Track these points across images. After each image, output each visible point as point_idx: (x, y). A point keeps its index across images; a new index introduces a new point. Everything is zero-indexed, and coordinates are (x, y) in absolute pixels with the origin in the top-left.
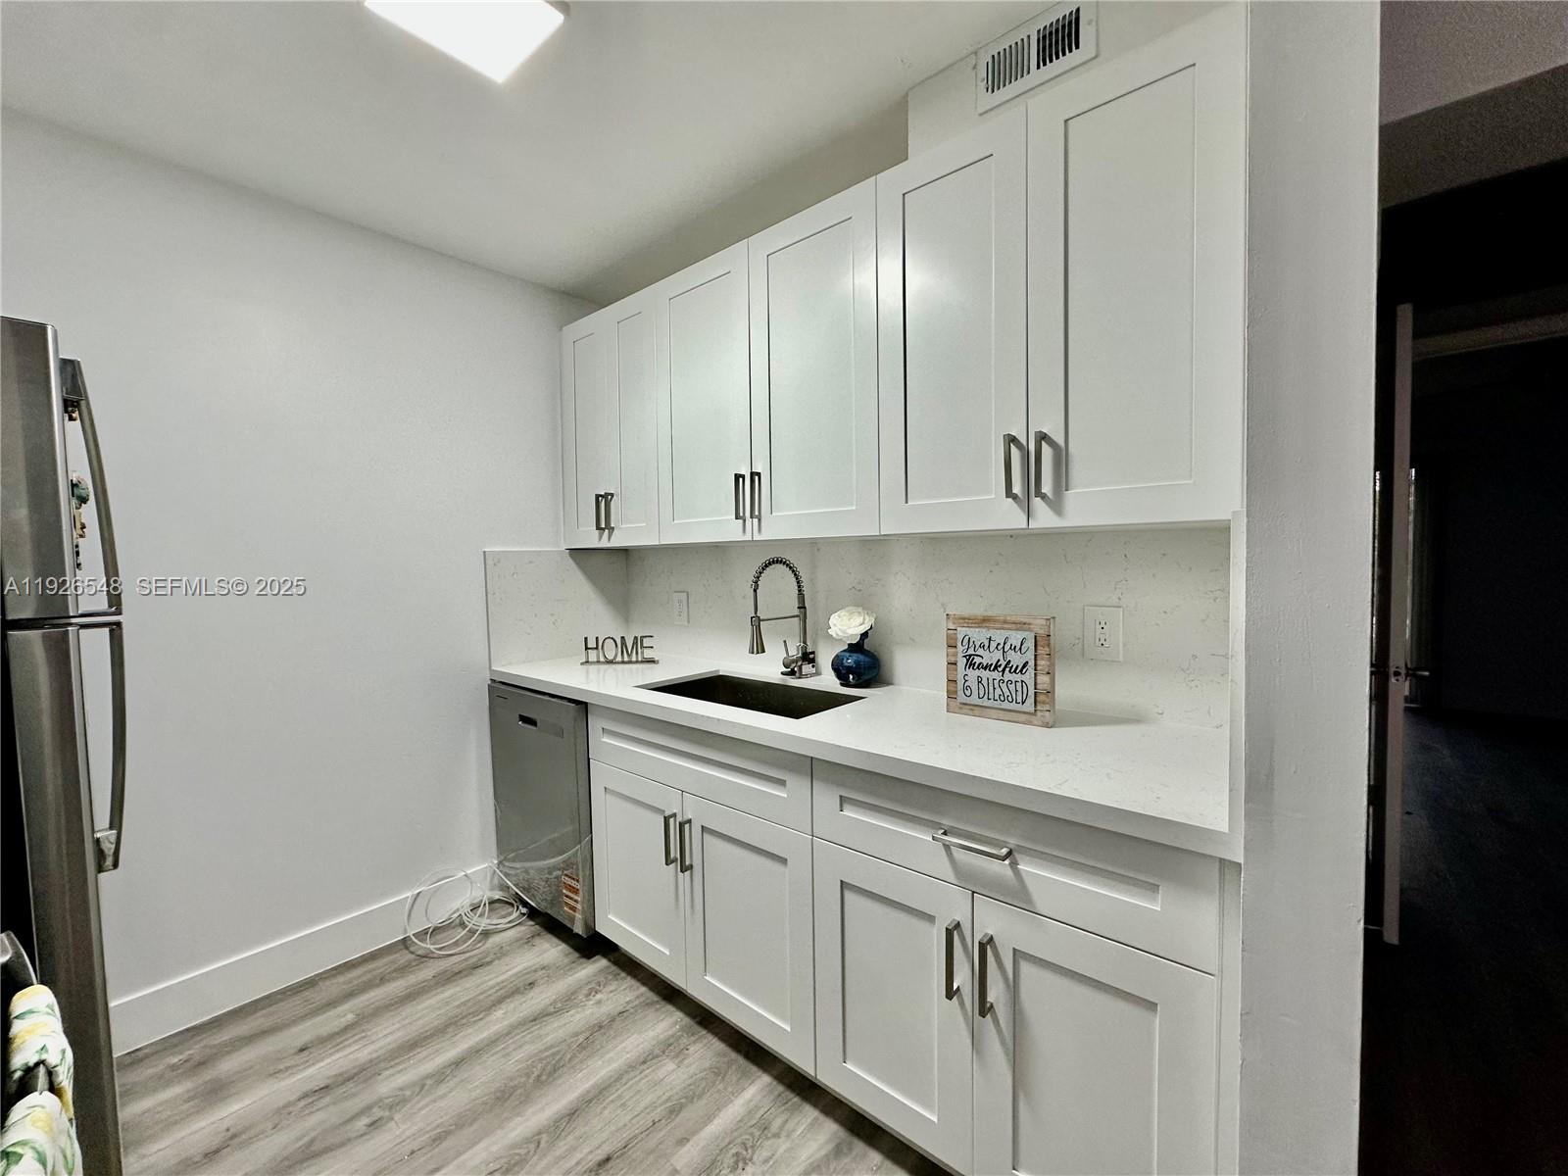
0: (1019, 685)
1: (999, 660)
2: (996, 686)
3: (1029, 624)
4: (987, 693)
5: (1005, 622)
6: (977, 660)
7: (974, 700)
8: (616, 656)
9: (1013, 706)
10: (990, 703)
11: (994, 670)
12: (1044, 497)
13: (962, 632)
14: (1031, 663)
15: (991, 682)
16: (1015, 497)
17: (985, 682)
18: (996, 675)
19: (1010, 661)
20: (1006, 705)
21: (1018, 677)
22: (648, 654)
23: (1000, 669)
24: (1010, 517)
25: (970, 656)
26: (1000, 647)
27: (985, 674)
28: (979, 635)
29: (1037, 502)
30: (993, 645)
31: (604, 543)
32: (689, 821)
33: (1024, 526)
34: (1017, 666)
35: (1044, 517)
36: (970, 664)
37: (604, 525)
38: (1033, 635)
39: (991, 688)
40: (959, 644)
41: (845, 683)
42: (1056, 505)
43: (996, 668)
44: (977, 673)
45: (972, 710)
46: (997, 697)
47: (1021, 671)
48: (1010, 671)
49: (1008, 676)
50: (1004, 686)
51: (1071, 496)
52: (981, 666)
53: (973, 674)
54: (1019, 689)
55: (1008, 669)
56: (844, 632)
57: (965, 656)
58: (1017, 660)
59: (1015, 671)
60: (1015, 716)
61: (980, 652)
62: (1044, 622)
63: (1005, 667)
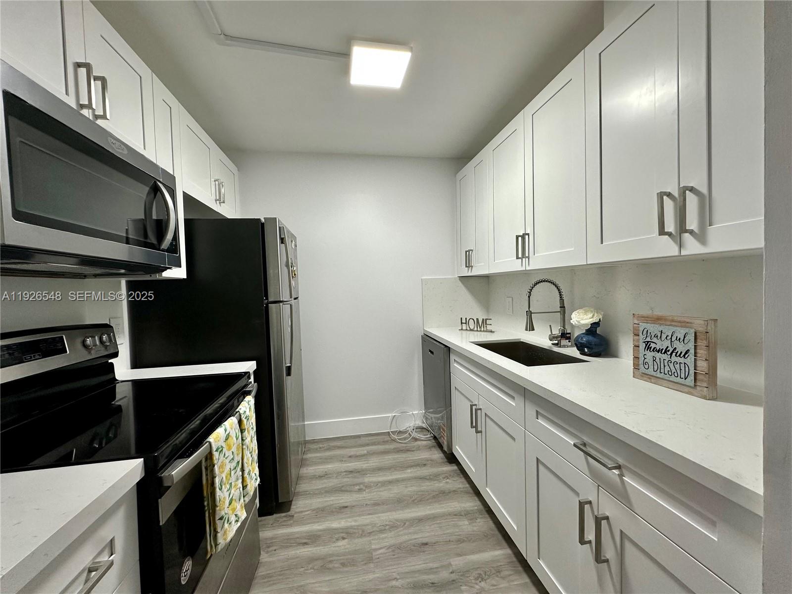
0: (682, 365)
1: (668, 347)
2: (666, 364)
3: (691, 323)
4: (659, 368)
5: (673, 321)
6: (653, 345)
7: (650, 371)
8: (474, 328)
9: (678, 380)
10: (662, 375)
11: (664, 353)
12: (691, 232)
13: (643, 326)
14: (692, 351)
15: (662, 361)
16: (669, 234)
17: (658, 360)
18: (665, 356)
19: (675, 348)
20: (673, 378)
21: (682, 360)
22: (489, 328)
23: (669, 353)
24: (666, 248)
25: (648, 342)
26: (668, 338)
27: (658, 355)
28: (654, 329)
29: (686, 236)
30: (664, 336)
31: (470, 274)
32: (481, 409)
33: (676, 253)
34: (681, 352)
35: (692, 247)
36: (648, 347)
37: (469, 265)
38: (693, 331)
39: (662, 365)
40: (641, 334)
41: (583, 353)
42: (701, 237)
43: (665, 352)
44: (653, 354)
45: (650, 378)
46: (666, 372)
47: (684, 356)
48: (676, 355)
49: (674, 358)
50: (671, 365)
51: (711, 230)
52: (655, 350)
53: (650, 355)
54: (683, 368)
55: (674, 354)
56: (579, 322)
57: (644, 342)
58: (681, 348)
59: (680, 356)
60: (682, 388)
61: (655, 340)
62: (702, 322)
63: (673, 352)
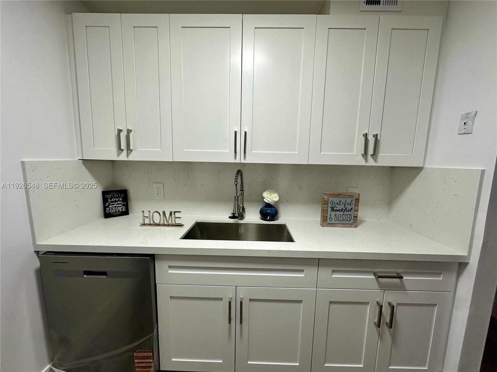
0: (349, 215)
1: (343, 208)
2: (341, 216)
3: (353, 196)
5: (345, 195)
6: (335, 208)
7: (333, 222)
8: (160, 221)
9: (347, 222)
10: (338, 222)
11: (341, 211)
13: (330, 199)
14: (354, 208)
15: (339, 215)
17: (337, 215)
18: (342, 213)
19: (346, 208)
20: (344, 222)
21: (349, 213)
24: (360, 161)
25: (333, 207)
26: (343, 204)
27: (337, 213)
28: (336, 200)
30: (341, 203)
33: (364, 164)
34: (349, 210)
35: (371, 162)
36: (333, 210)
38: (354, 199)
39: (339, 218)
40: (329, 203)
42: (375, 158)
43: (342, 211)
44: (335, 213)
45: (331, 225)
46: (341, 220)
47: (350, 211)
49: (345, 213)
50: (344, 216)
52: (336, 210)
53: (333, 213)
54: (349, 216)
57: (331, 207)
58: (349, 207)
59: (348, 211)
60: (346, 225)
61: (337, 206)
62: (358, 195)
63: (345, 210)
